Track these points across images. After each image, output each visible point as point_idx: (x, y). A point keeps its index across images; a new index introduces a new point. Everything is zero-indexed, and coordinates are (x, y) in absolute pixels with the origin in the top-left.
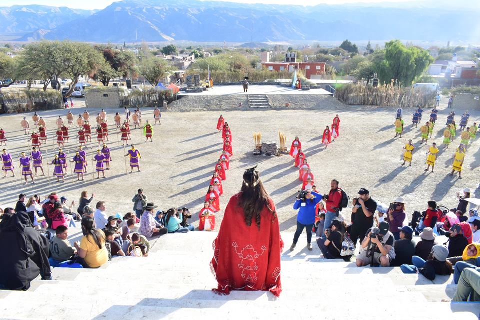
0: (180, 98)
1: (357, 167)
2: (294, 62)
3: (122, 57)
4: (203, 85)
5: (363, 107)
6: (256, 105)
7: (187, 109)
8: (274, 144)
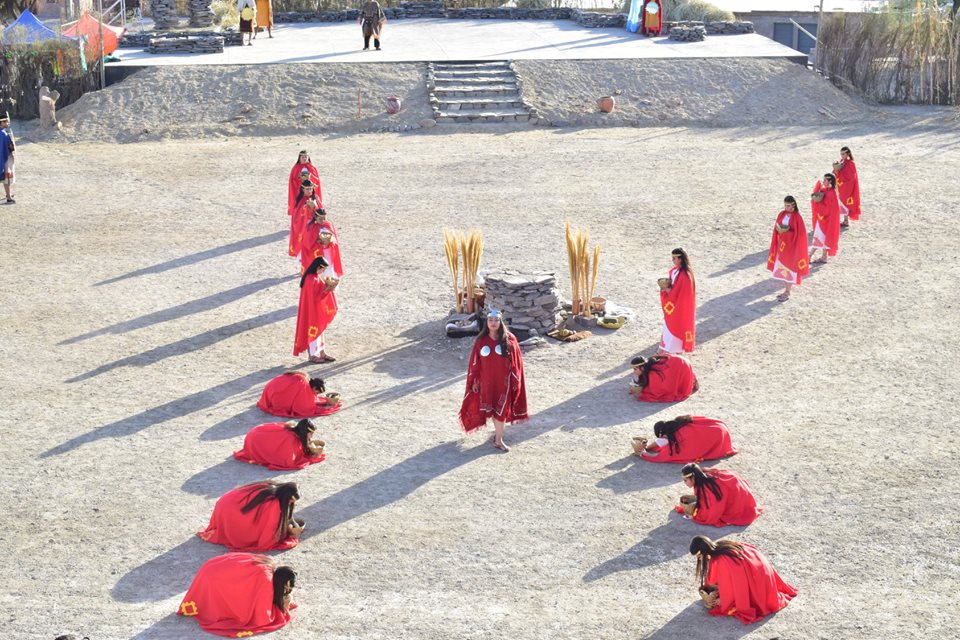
0: (117, 75)
1: (932, 386)
4: (224, 18)
5: (940, 112)
6: (462, 107)
7: (147, 126)
8: (543, 283)
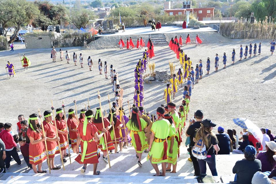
0: (97, 38)
1: (233, 88)
2: (190, 8)
3: (56, 9)
4: (115, 28)
5: (242, 40)
7: (102, 47)
8: (165, 72)
